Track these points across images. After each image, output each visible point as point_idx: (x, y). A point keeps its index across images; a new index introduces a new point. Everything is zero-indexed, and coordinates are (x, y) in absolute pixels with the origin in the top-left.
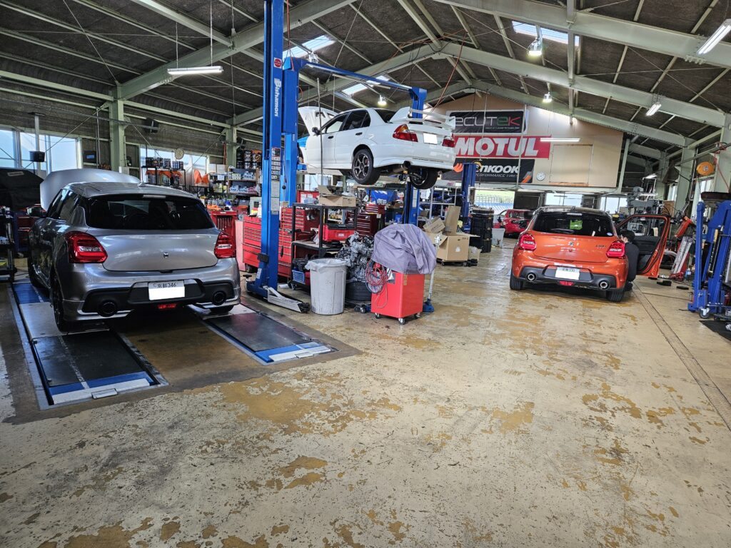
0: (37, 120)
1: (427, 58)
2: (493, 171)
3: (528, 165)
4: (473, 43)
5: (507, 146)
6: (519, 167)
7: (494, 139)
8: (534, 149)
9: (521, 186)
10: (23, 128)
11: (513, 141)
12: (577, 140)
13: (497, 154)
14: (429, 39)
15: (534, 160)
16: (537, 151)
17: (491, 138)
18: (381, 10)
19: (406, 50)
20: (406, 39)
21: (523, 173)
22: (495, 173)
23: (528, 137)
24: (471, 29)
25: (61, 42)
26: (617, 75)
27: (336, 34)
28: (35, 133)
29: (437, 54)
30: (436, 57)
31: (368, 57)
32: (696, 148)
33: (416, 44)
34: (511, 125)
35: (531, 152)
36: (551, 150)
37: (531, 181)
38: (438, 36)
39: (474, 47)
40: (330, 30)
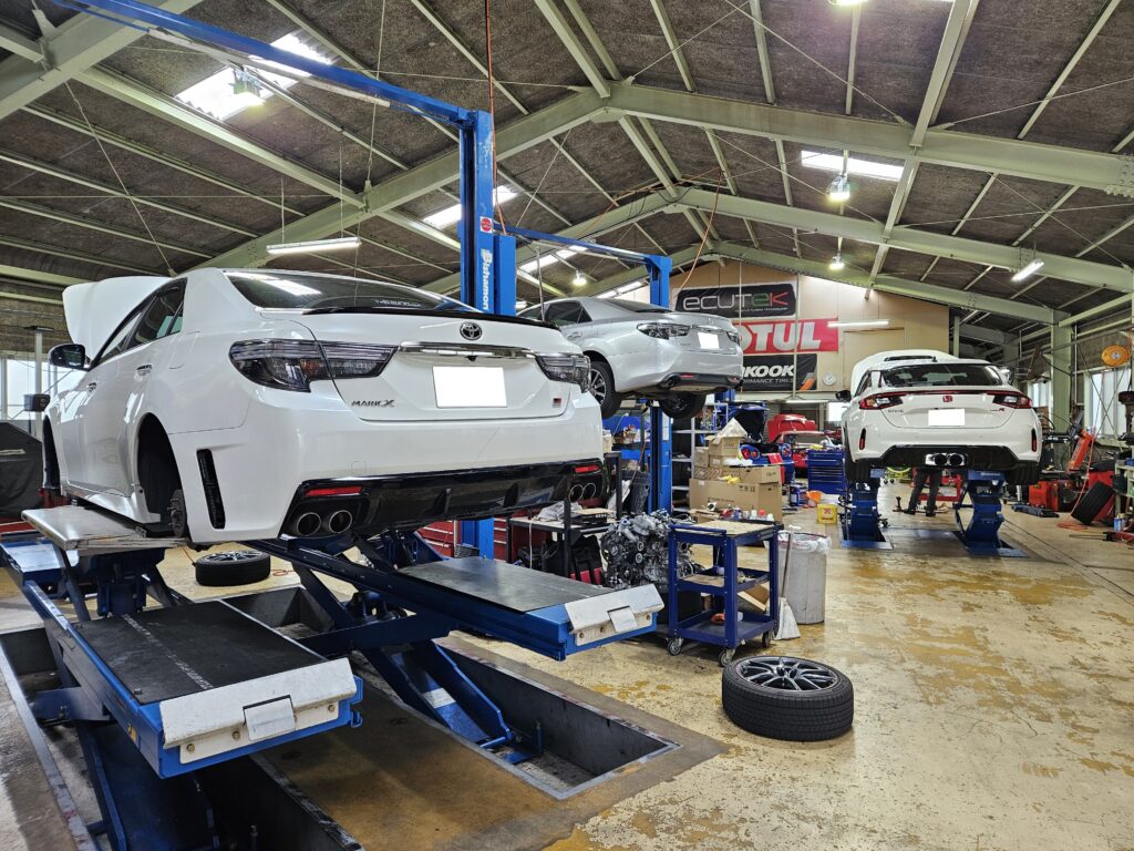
0: (39, 338)
1: (656, 212)
2: (753, 375)
3: (807, 363)
4: (730, 187)
5: (771, 336)
6: (794, 366)
7: (751, 327)
8: (814, 339)
9: (801, 395)
10: (13, 353)
11: (780, 329)
12: (884, 323)
13: (757, 349)
14: (661, 185)
15: (815, 355)
16: (819, 342)
17: (745, 324)
18: (593, 144)
19: (622, 203)
20: (624, 185)
21: (801, 374)
22: (757, 378)
23: (803, 322)
24: (729, 167)
25: (87, 211)
26: (963, 222)
27: (522, 184)
28: (35, 359)
29: (671, 206)
30: (669, 210)
31: (564, 215)
32: (1073, 325)
33: (641, 193)
34: (775, 305)
35: (810, 342)
36: (840, 340)
37: (814, 387)
38: (674, 180)
39: (730, 194)
40: (514, 177)
